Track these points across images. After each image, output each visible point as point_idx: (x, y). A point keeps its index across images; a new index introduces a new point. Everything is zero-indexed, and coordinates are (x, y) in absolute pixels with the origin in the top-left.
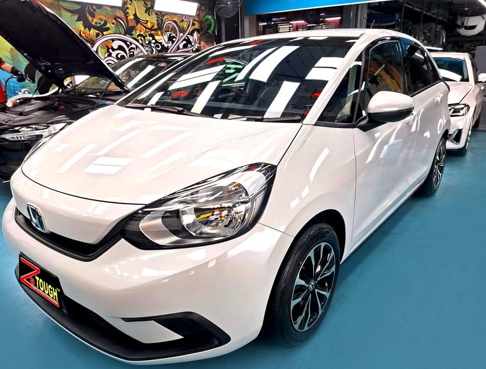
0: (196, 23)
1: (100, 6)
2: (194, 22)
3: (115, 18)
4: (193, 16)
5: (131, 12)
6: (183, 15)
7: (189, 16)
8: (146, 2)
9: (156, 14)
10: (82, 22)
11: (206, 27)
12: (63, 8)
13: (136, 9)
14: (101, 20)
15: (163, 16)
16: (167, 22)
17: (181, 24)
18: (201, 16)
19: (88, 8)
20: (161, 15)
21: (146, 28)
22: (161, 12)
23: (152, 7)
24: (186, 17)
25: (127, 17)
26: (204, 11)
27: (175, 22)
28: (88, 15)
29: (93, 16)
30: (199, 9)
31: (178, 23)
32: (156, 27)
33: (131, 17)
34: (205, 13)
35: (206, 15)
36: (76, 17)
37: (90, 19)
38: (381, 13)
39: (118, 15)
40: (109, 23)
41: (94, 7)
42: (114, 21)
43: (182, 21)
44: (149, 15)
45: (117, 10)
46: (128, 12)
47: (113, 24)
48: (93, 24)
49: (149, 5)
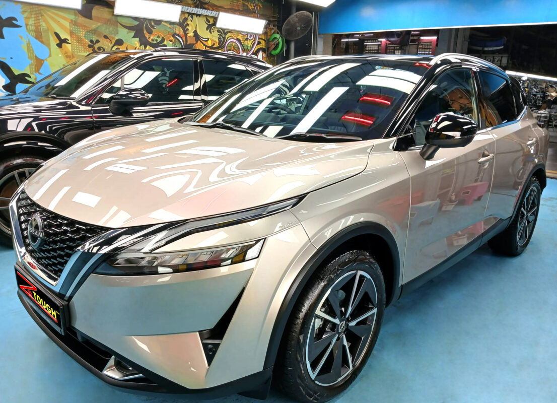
0: (263, 42)
1: (158, 22)
2: (260, 40)
3: (174, 35)
4: (259, 35)
5: (191, 29)
6: (248, 33)
7: (255, 34)
8: (208, 18)
9: (218, 31)
10: (138, 39)
11: (273, 46)
12: (120, 23)
13: (198, 26)
14: (158, 37)
15: (226, 34)
16: (230, 40)
17: (245, 43)
18: (269, 34)
19: (147, 25)
20: (223, 32)
21: (206, 46)
22: (224, 30)
23: (215, 24)
24: (251, 36)
25: (186, 34)
26: (272, 29)
27: (239, 40)
28: (145, 32)
29: (150, 32)
30: (266, 27)
31: (242, 42)
32: (217, 45)
33: (191, 34)
34: (273, 31)
35: (274, 33)
36: (132, 34)
37: (147, 35)
38: (487, 35)
39: (177, 32)
40: (167, 40)
41: (153, 24)
42: (172, 38)
43: (247, 39)
44: (211, 33)
45: (176, 26)
46: (188, 29)
47: (171, 41)
48: (150, 40)
49: (212, 22)
